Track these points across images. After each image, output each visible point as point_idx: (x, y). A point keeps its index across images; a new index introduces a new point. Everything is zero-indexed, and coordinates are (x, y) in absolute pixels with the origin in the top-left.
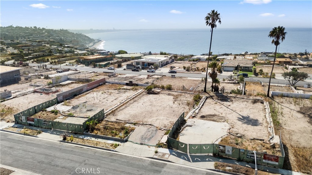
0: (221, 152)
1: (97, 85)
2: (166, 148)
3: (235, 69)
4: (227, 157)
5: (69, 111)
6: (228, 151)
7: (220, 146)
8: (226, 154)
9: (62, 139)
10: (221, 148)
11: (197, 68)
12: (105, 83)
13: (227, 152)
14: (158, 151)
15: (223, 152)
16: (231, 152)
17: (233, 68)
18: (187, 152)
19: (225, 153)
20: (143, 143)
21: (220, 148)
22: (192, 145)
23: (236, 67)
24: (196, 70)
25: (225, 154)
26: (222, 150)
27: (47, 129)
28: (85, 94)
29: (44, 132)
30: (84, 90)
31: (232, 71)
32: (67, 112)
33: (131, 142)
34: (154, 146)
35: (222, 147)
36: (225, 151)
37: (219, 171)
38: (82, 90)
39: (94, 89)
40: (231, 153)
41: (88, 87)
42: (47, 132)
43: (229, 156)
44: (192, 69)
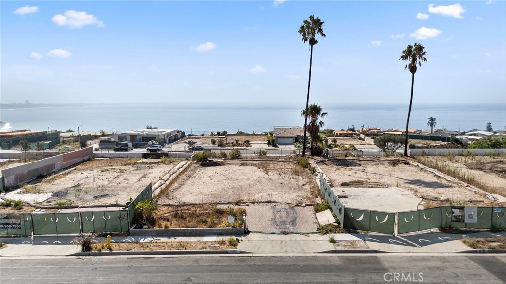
0: (456, 221)
1: (79, 161)
2: (342, 232)
3: (294, 141)
4: (469, 229)
5: (50, 202)
6: (471, 217)
7: (453, 210)
8: (466, 224)
9: (78, 249)
10: (457, 212)
11: (236, 140)
12: (94, 157)
13: (467, 220)
14: (335, 239)
15: (459, 220)
16: (476, 218)
17: (292, 139)
18: (394, 232)
19: (464, 221)
20: (286, 231)
21: (453, 213)
22: (403, 213)
23: (296, 138)
24: (235, 145)
25: (463, 225)
26: (459, 216)
27: (15, 237)
28: (63, 175)
29: (12, 243)
30: (57, 167)
31: (292, 144)
32: (45, 203)
33: (258, 232)
34: (315, 233)
35: (458, 210)
36: (464, 217)
37: (484, 252)
38: (53, 166)
39: (78, 166)
40: (475, 220)
41: (64, 161)
42: (21, 244)
43: (472, 225)
44: (227, 144)
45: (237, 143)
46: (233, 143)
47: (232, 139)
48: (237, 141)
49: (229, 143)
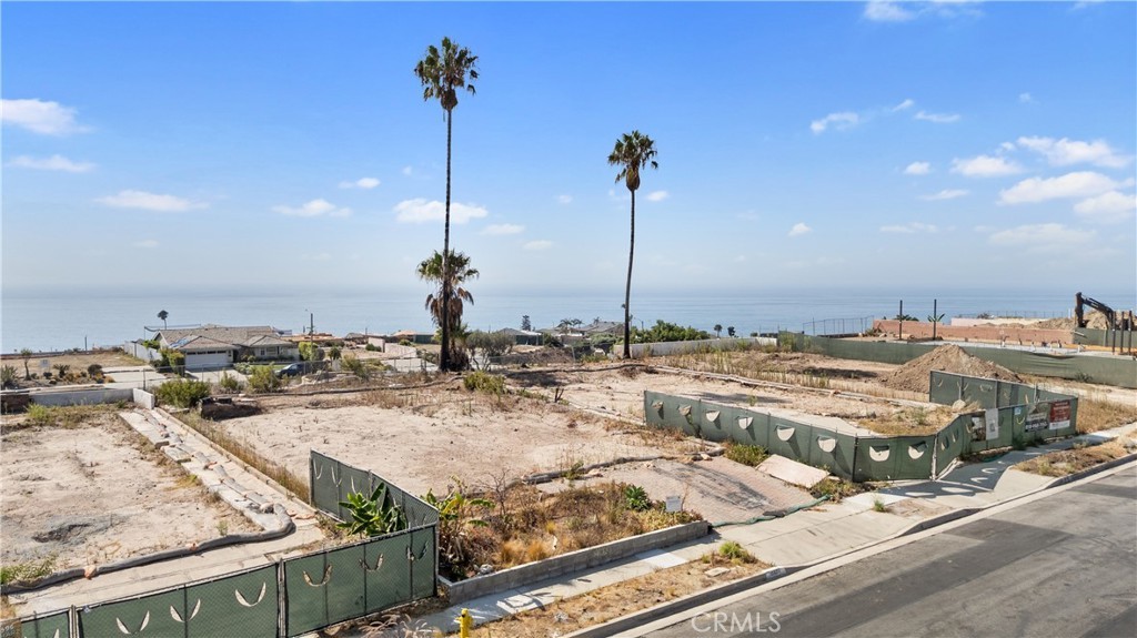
0: (977, 440)
3: (231, 358)
4: (990, 451)
6: (992, 428)
7: (973, 419)
8: (987, 442)
10: (977, 422)
11: (57, 368)
13: (988, 435)
15: (980, 436)
16: (998, 428)
17: (225, 355)
18: (931, 474)
19: (984, 438)
21: (973, 424)
23: (234, 351)
24: (57, 379)
26: (979, 429)
35: (978, 419)
36: (986, 430)
40: (996, 433)
43: (993, 443)
44: (28, 378)
45: (62, 374)
46: (48, 375)
47: (45, 363)
48: (62, 371)
49: (34, 376)
